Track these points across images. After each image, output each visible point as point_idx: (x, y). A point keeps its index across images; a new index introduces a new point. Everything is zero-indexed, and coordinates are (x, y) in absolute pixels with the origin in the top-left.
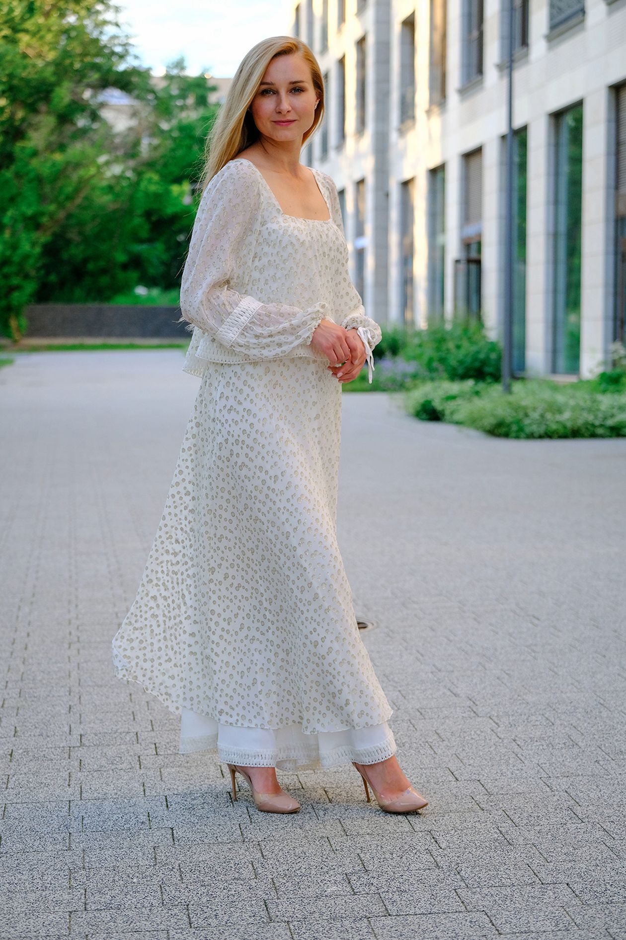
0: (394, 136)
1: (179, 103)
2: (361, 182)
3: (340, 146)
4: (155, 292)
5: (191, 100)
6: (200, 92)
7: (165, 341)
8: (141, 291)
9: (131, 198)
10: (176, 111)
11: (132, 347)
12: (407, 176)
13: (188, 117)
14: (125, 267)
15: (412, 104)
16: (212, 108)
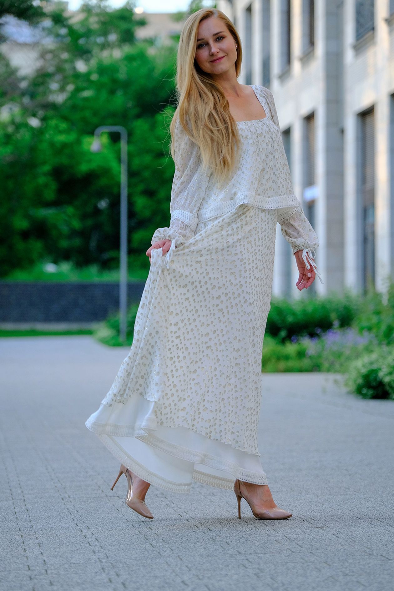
0: (349, 55)
1: (100, 40)
2: (310, 118)
3: (285, 74)
4: (66, 268)
5: (113, 37)
6: (124, 26)
7: (75, 326)
8: (50, 268)
9: (33, 149)
10: (95, 50)
11: (33, 333)
12: (364, 103)
13: (111, 56)
14: (25, 235)
15: (372, 15)
16: (140, 45)
